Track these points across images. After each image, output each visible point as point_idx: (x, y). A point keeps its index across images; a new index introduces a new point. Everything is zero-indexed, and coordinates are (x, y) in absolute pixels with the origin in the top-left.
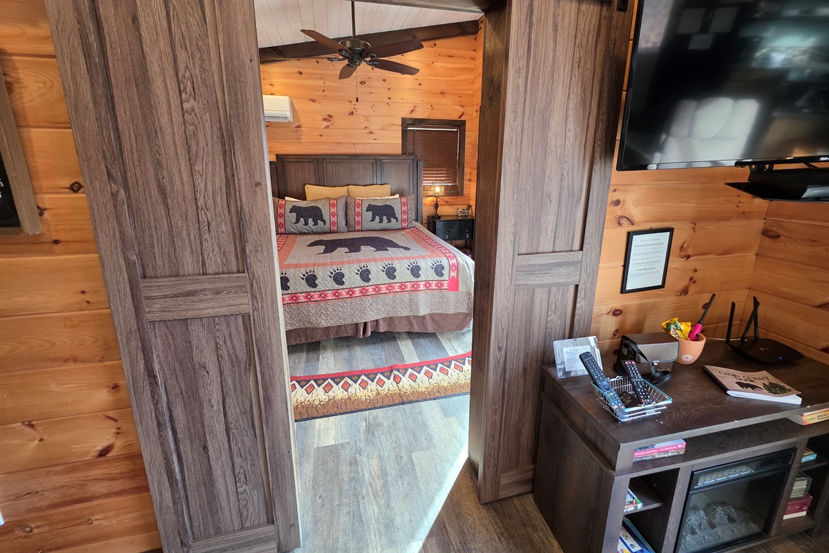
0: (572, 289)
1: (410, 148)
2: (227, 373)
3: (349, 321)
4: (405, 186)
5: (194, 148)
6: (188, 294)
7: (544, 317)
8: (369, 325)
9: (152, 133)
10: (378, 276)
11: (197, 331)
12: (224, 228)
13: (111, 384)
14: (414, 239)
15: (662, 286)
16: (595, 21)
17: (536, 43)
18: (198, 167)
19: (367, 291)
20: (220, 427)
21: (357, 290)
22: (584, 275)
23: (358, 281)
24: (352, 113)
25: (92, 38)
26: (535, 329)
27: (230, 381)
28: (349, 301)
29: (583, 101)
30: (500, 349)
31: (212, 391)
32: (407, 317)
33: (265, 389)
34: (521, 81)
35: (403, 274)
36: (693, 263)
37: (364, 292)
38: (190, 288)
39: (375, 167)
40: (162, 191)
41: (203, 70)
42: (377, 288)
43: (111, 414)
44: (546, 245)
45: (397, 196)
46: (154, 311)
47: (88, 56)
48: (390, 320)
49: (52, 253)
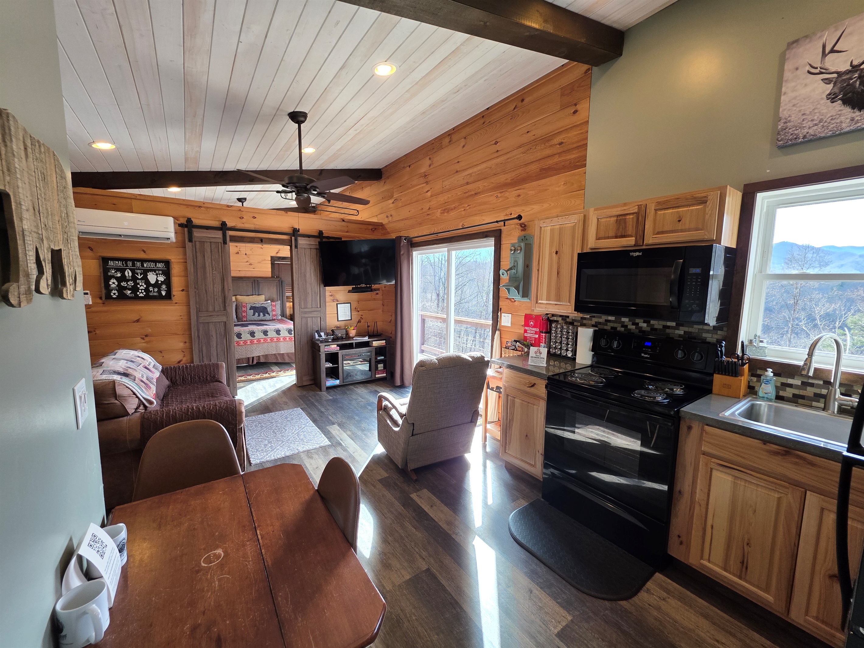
0: (319, 318)
1: (276, 273)
2: (218, 338)
3: (244, 357)
4: (275, 296)
5: (214, 282)
6: (211, 316)
7: (311, 326)
8: (255, 358)
9: (205, 278)
10: (259, 335)
11: (211, 326)
12: (220, 300)
13: (184, 341)
14: (279, 323)
15: (351, 320)
16: (315, 253)
17: (300, 258)
18: (215, 286)
19: (254, 342)
20: (215, 354)
21: (249, 342)
22: (322, 314)
23: (249, 337)
24: (238, 253)
25: (195, 260)
26: (309, 329)
27: (219, 341)
28: (244, 347)
29: (315, 270)
30: (298, 335)
31: (214, 343)
32: (275, 354)
33: (229, 343)
34: (297, 266)
35: (272, 334)
36: (360, 313)
37: (252, 342)
38: (211, 314)
39: (254, 284)
40: (206, 291)
41: (218, 265)
42: (259, 341)
43: (183, 350)
44: (309, 305)
45: (269, 301)
46: (201, 320)
47: (194, 263)
48: (266, 356)
49: (175, 306)
